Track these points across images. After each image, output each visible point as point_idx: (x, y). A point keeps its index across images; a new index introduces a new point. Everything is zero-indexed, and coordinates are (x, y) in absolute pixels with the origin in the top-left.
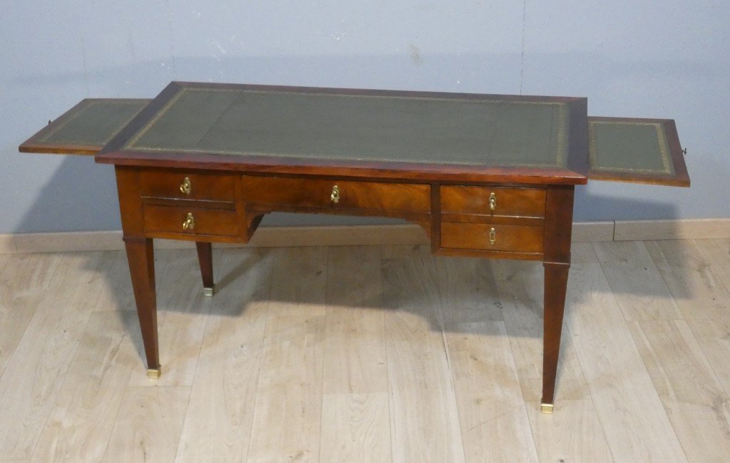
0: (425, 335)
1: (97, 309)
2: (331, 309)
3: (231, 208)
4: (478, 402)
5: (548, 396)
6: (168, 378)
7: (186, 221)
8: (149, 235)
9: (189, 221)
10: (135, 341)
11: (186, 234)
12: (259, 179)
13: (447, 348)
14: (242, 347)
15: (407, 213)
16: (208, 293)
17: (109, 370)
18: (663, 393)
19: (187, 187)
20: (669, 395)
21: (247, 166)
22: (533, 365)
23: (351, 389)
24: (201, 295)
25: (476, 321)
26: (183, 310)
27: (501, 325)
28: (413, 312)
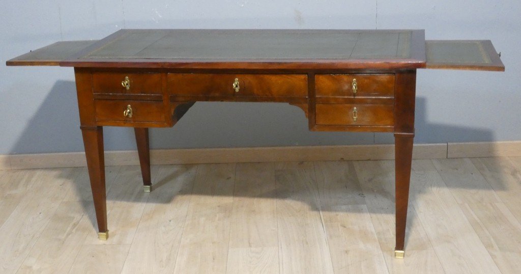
0: (307, 213)
1: (65, 200)
2: (237, 199)
3: (159, 100)
4: (347, 252)
5: (400, 245)
6: (113, 240)
8: (100, 124)
9: (128, 111)
10: (90, 218)
11: (125, 121)
12: (180, 76)
13: (323, 220)
14: (170, 221)
15: (289, 98)
16: (147, 189)
17: (71, 235)
18: (488, 246)
19: (127, 84)
20: (493, 247)
22: (389, 230)
23: (250, 245)
24: (142, 192)
25: (344, 205)
26: (128, 200)
27: (364, 207)
28: (298, 200)
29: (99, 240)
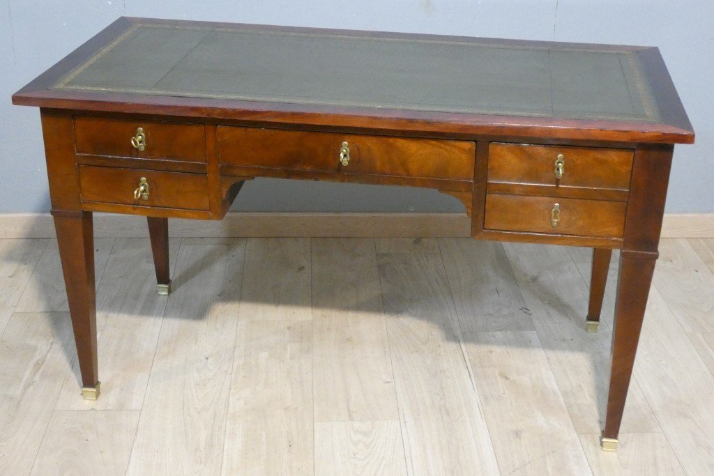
0: (439, 346)
1: (18, 310)
2: (319, 313)
3: (200, 172)
4: (517, 434)
5: (611, 428)
6: (109, 398)
7: (139, 187)
8: (87, 207)
9: (142, 188)
10: (65, 348)
11: (137, 205)
12: (239, 132)
13: (468, 363)
14: (207, 358)
15: (441, 181)
16: (163, 291)
17: (31, 388)
19: (140, 142)
21: (225, 111)
22: (581, 386)
23: (350, 416)
24: (155, 294)
25: (501, 330)
26: (131, 311)
27: (532, 335)
28: (421, 317)
29: (84, 401)
